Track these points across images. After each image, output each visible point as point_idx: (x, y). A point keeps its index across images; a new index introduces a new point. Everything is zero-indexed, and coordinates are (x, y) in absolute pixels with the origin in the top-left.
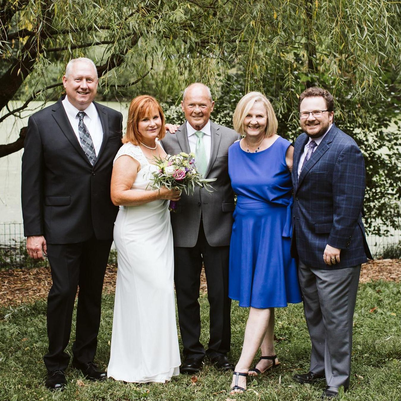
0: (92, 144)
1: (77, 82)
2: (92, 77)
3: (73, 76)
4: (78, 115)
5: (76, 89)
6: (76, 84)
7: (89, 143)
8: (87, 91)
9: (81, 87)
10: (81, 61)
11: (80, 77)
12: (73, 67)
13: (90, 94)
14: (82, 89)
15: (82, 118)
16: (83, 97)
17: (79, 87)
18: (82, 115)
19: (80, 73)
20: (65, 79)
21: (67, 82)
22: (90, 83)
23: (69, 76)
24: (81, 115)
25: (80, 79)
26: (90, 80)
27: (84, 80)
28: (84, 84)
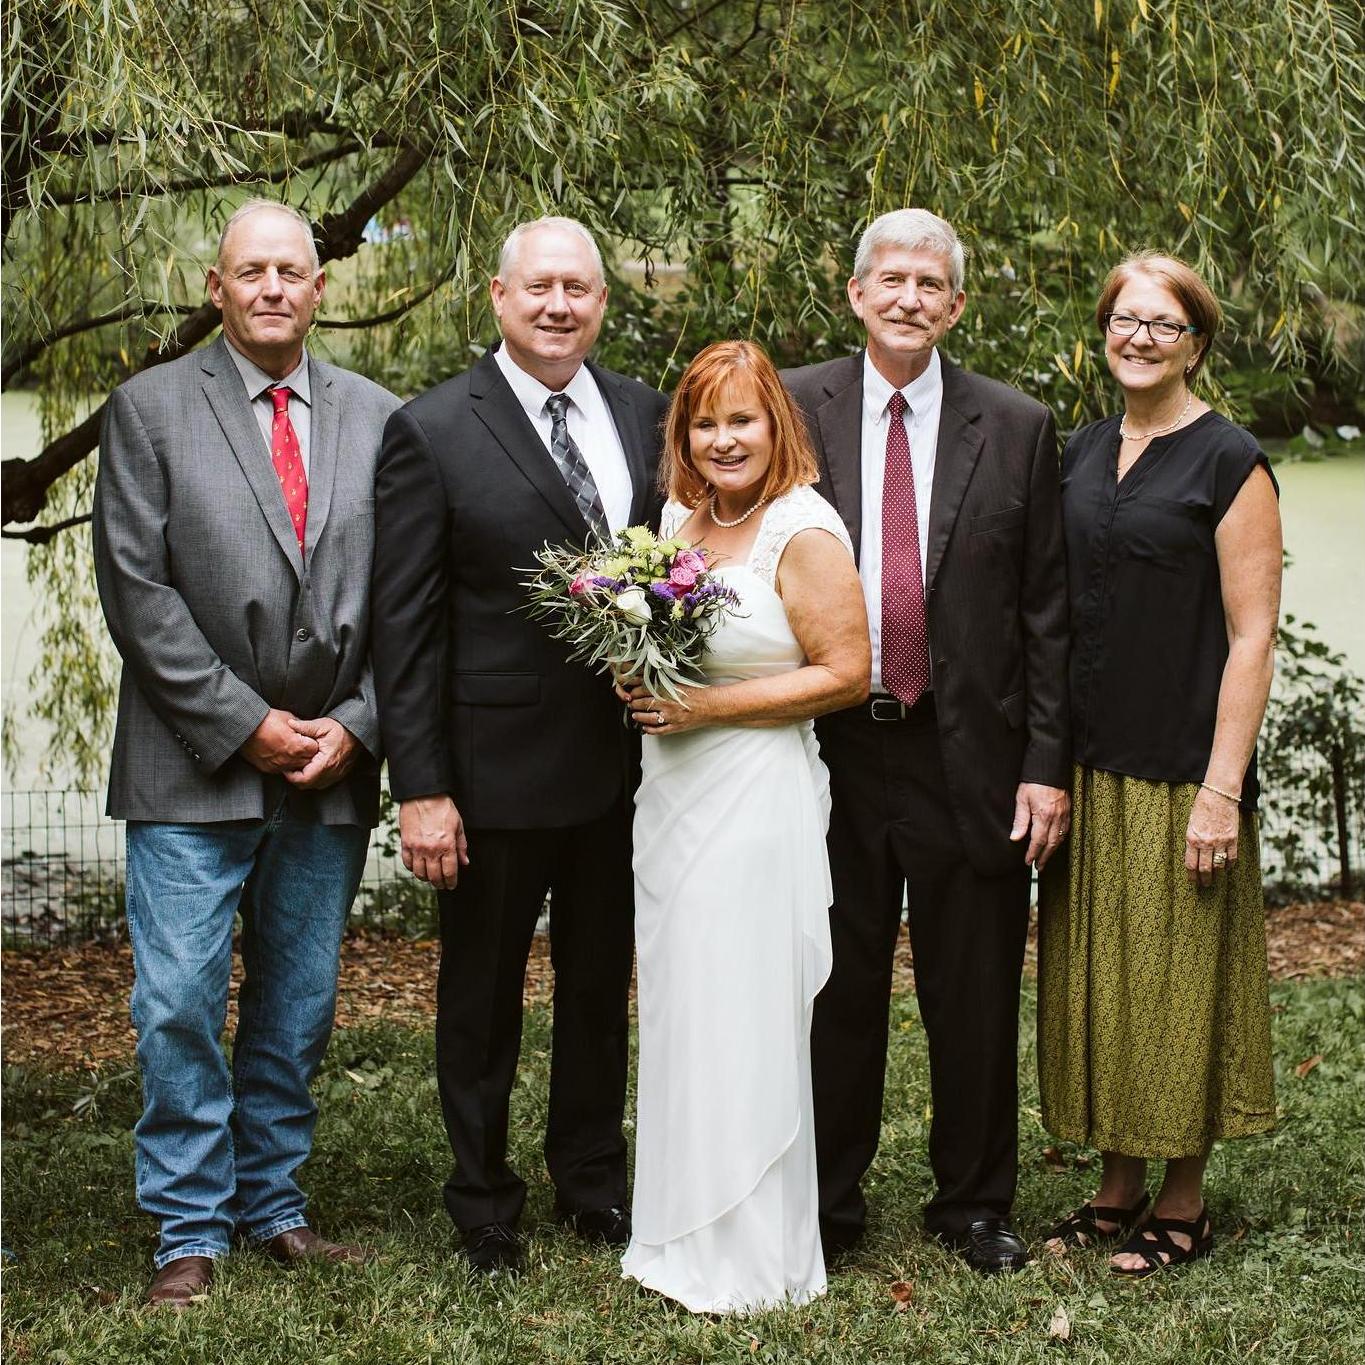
0: (598, 497)
1: (536, 294)
2: (584, 278)
3: (522, 276)
4: (549, 406)
5: (535, 317)
6: (533, 302)
7: (586, 496)
8: (569, 323)
9: (549, 309)
10: (545, 225)
11: (543, 276)
12: (523, 248)
13: (579, 333)
14: (551, 316)
15: (561, 416)
16: (556, 341)
17: (541, 311)
18: (560, 405)
19: (546, 265)
20: (498, 288)
21: (504, 298)
22: (576, 296)
23: (509, 276)
24: (556, 404)
25: (545, 284)
26: (577, 288)
27: (559, 288)
28: (558, 301)
